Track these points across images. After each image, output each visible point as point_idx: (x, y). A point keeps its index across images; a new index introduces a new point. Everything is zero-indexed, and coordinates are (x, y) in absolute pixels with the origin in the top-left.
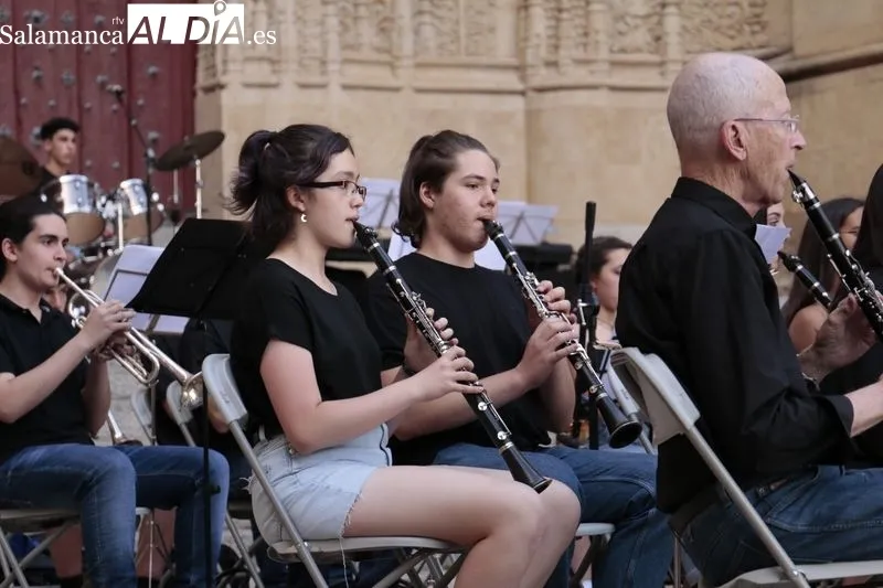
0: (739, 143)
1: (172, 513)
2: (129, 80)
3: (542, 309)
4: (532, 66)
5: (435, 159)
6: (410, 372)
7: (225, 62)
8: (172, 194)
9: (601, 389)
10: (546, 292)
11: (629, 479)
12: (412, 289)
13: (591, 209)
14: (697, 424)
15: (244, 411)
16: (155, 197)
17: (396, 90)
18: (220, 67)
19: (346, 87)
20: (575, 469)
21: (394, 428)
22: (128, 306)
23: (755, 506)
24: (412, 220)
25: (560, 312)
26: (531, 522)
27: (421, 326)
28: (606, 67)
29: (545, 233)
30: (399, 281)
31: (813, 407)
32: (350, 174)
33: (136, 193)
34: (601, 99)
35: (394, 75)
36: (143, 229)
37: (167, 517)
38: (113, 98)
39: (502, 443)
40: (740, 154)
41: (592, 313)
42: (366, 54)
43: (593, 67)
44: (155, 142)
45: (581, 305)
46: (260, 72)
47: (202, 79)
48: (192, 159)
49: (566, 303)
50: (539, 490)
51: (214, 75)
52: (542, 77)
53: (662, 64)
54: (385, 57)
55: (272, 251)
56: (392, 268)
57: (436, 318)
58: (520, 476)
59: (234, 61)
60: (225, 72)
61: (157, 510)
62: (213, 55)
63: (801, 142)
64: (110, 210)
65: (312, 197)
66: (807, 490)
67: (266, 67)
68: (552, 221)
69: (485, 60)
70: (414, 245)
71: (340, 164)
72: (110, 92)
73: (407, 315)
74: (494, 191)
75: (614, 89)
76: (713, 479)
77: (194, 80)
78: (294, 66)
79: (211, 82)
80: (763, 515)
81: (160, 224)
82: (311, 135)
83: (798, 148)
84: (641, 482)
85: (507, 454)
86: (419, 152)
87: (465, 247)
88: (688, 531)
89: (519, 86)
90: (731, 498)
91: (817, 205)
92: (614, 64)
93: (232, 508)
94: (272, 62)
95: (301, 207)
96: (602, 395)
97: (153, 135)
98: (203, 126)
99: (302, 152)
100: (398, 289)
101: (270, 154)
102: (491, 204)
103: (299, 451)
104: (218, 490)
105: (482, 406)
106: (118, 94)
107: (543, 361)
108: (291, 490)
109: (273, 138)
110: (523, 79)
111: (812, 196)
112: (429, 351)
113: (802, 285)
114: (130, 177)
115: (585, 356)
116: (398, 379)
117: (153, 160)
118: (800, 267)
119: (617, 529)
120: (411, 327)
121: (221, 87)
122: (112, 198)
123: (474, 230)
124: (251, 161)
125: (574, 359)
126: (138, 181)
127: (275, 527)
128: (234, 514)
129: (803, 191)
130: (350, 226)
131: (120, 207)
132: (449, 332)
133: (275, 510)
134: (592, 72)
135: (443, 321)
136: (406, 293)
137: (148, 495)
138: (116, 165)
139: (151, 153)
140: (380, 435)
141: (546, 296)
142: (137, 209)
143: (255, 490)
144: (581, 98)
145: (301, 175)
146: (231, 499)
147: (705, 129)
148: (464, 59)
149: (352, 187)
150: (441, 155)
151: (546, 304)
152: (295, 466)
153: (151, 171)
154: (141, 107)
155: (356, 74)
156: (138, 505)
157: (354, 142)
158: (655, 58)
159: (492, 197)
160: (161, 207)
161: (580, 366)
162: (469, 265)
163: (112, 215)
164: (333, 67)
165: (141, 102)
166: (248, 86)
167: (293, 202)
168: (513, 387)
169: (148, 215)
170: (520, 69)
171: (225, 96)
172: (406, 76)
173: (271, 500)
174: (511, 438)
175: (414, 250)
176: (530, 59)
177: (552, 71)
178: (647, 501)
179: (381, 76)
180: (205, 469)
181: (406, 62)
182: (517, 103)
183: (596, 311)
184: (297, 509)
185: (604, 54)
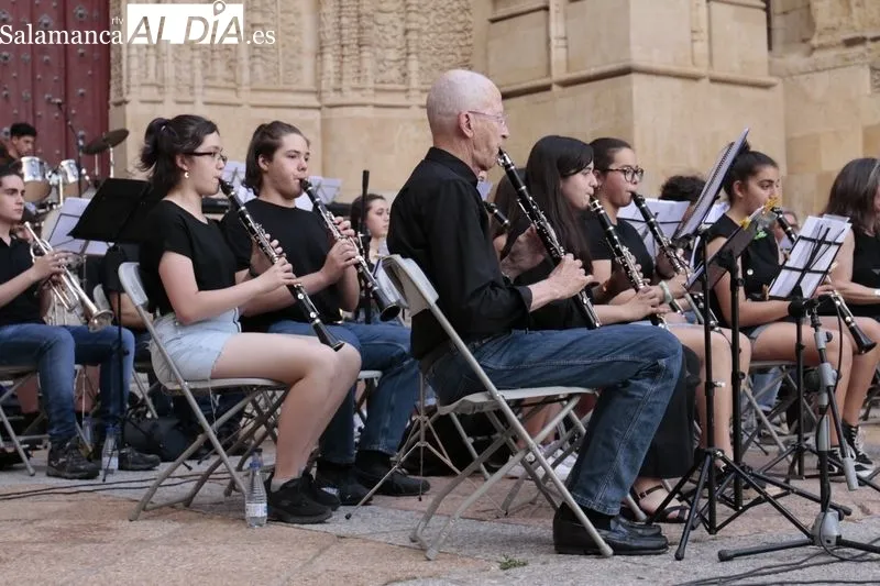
0: (469, 126)
1: (98, 368)
2: (66, 97)
3: (337, 235)
4: (326, 91)
5: (268, 140)
6: (253, 275)
7: (128, 86)
8: (94, 169)
9: (374, 285)
10: (339, 224)
11: (391, 343)
12: (255, 221)
13: (366, 175)
14: (437, 302)
15: (146, 299)
16: (84, 171)
17: (239, 105)
18: (125, 91)
19: (206, 103)
20: (358, 337)
21: (242, 310)
22: (69, 235)
23: (473, 354)
24: (254, 179)
25: (348, 236)
26: (331, 369)
27: (261, 245)
28: (371, 92)
29: (335, 196)
30: (248, 216)
31: (507, 294)
32: (217, 148)
33: (71, 169)
34: (368, 112)
35: (237, 95)
36: (76, 191)
37: (94, 371)
38: (56, 108)
39: (313, 319)
40: (469, 133)
41: (366, 241)
42: (220, 82)
43: (364, 92)
44: (83, 138)
45: (360, 235)
46: (152, 93)
47: (113, 97)
48: (108, 148)
49: (352, 231)
50: (337, 349)
51: (121, 95)
52: (332, 98)
53: (407, 91)
54: (232, 85)
55: (166, 195)
56: (243, 208)
57: (271, 240)
58: (324, 340)
59: (135, 86)
60: (128, 93)
61: (88, 367)
62: (120, 82)
63: (506, 133)
64: (54, 179)
65: (192, 162)
66: (505, 343)
67: (155, 90)
68: (339, 189)
69: (295, 87)
70: (255, 194)
71: (210, 141)
72: (54, 103)
73: (253, 238)
74: (306, 160)
75: (376, 106)
76: (446, 337)
77: (108, 98)
78: (172, 89)
79: (119, 99)
80: (478, 360)
81: (86, 190)
82: (192, 121)
83: (504, 137)
84: (400, 345)
85: (316, 326)
86: (258, 136)
87: (289, 196)
88: (431, 370)
89: (317, 104)
90: (458, 349)
91: (513, 168)
92: (376, 90)
93: (137, 366)
94: (159, 87)
95: (185, 168)
96: (375, 288)
97: (81, 133)
98: (114, 126)
99: (187, 132)
100: (247, 221)
101: (166, 133)
102: (303, 169)
103: (184, 323)
104: (128, 353)
105: (300, 296)
106: (59, 104)
107: (337, 268)
108: (177, 349)
109: (167, 123)
110: (320, 99)
111: (509, 162)
112: (267, 261)
113: (497, 222)
114: (67, 158)
115: (364, 264)
116: (246, 279)
117: (82, 147)
118: (496, 211)
119: (384, 375)
120: (255, 247)
121: (126, 102)
122: (55, 172)
123: (295, 185)
124: (152, 137)
125: (358, 265)
126: (72, 161)
127: (166, 372)
128: (138, 370)
129: (504, 159)
130: (217, 181)
131: (60, 178)
132: (280, 250)
133: (166, 361)
134: (363, 96)
135: (276, 242)
136: (252, 224)
137: (83, 357)
138: (58, 152)
139: (81, 143)
140: (234, 314)
141: (339, 226)
142: (72, 179)
143: (153, 349)
144: (357, 111)
145: (186, 147)
146: (136, 360)
147: (449, 115)
148: (281, 86)
149: (218, 156)
150: (272, 137)
151: (339, 231)
152: (179, 333)
153: (81, 154)
154: (74, 115)
155: (212, 95)
156: (76, 363)
157: (219, 127)
158: (402, 87)
159: (305, 164)
160: (87, 178)
161: (361, 270)
162: (291, 206)
163: (56, 183)
164: (197, 90)
165: (73, 112)
166: (143, 102)
167: (180, 165)
168: (319, 284)
169: (79, 182)
170: (318, 93)
171: (128, 108)
172: (246, 97)
173: (164, 356)
174: (318, 316)
175: (255, 197)
176: (323, 88)
177: (338, 94)
178: (403, 356)
179: (230, 96)
180: (120, 340)
181: (245, 88)
182: (317, 114)
183: (369, 239)
184: (181, 360)
185: (370, 84)
